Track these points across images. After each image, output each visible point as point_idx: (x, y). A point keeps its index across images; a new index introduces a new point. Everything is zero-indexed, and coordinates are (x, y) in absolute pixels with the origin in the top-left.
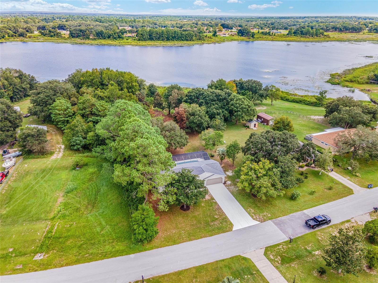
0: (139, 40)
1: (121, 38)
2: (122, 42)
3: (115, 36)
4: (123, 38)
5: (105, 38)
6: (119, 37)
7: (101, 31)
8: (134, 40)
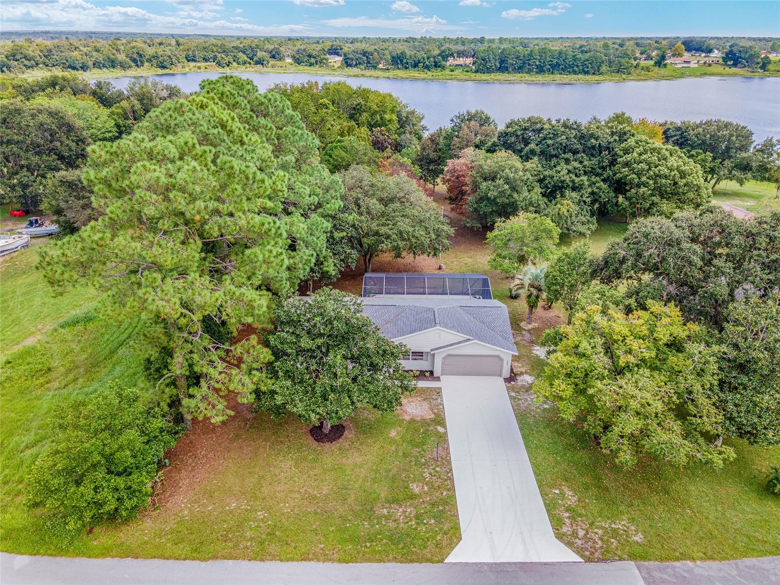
0: (477, 72)
1: (439, 67)
2: (439, 74)
3: (427, 63)
4: (443, 68)
5: (406, 68)
6: (436, 65)
7: (401, 53)
8: (467, 71)
